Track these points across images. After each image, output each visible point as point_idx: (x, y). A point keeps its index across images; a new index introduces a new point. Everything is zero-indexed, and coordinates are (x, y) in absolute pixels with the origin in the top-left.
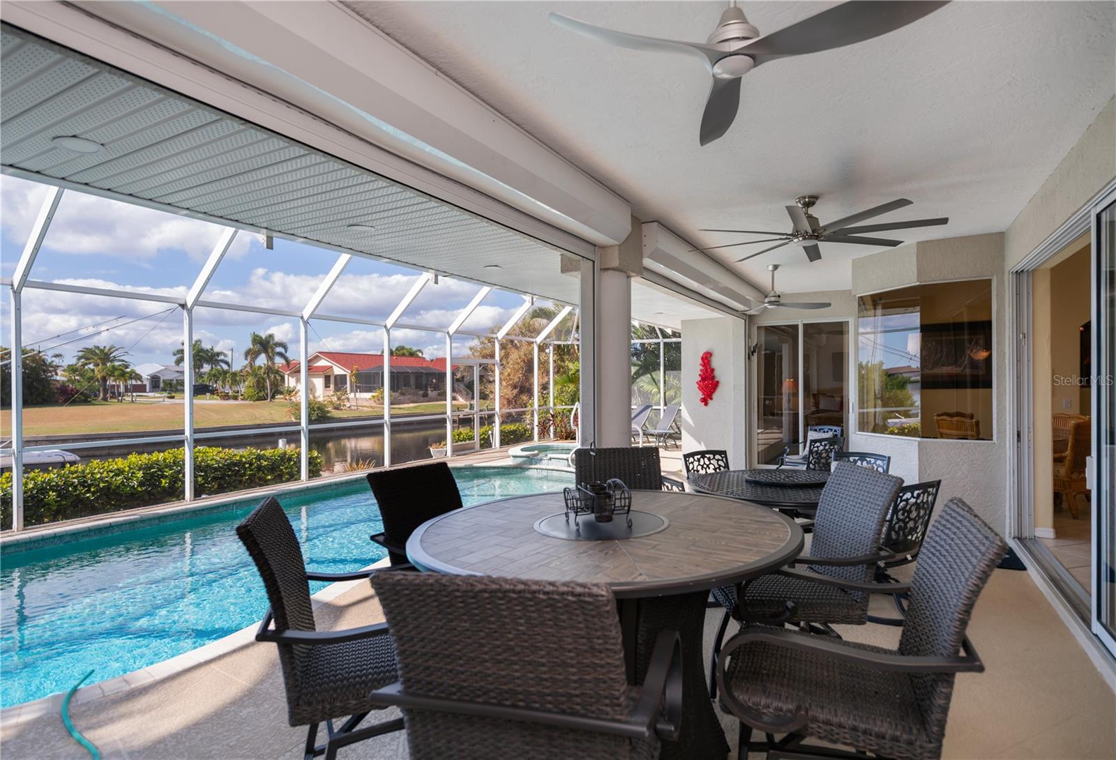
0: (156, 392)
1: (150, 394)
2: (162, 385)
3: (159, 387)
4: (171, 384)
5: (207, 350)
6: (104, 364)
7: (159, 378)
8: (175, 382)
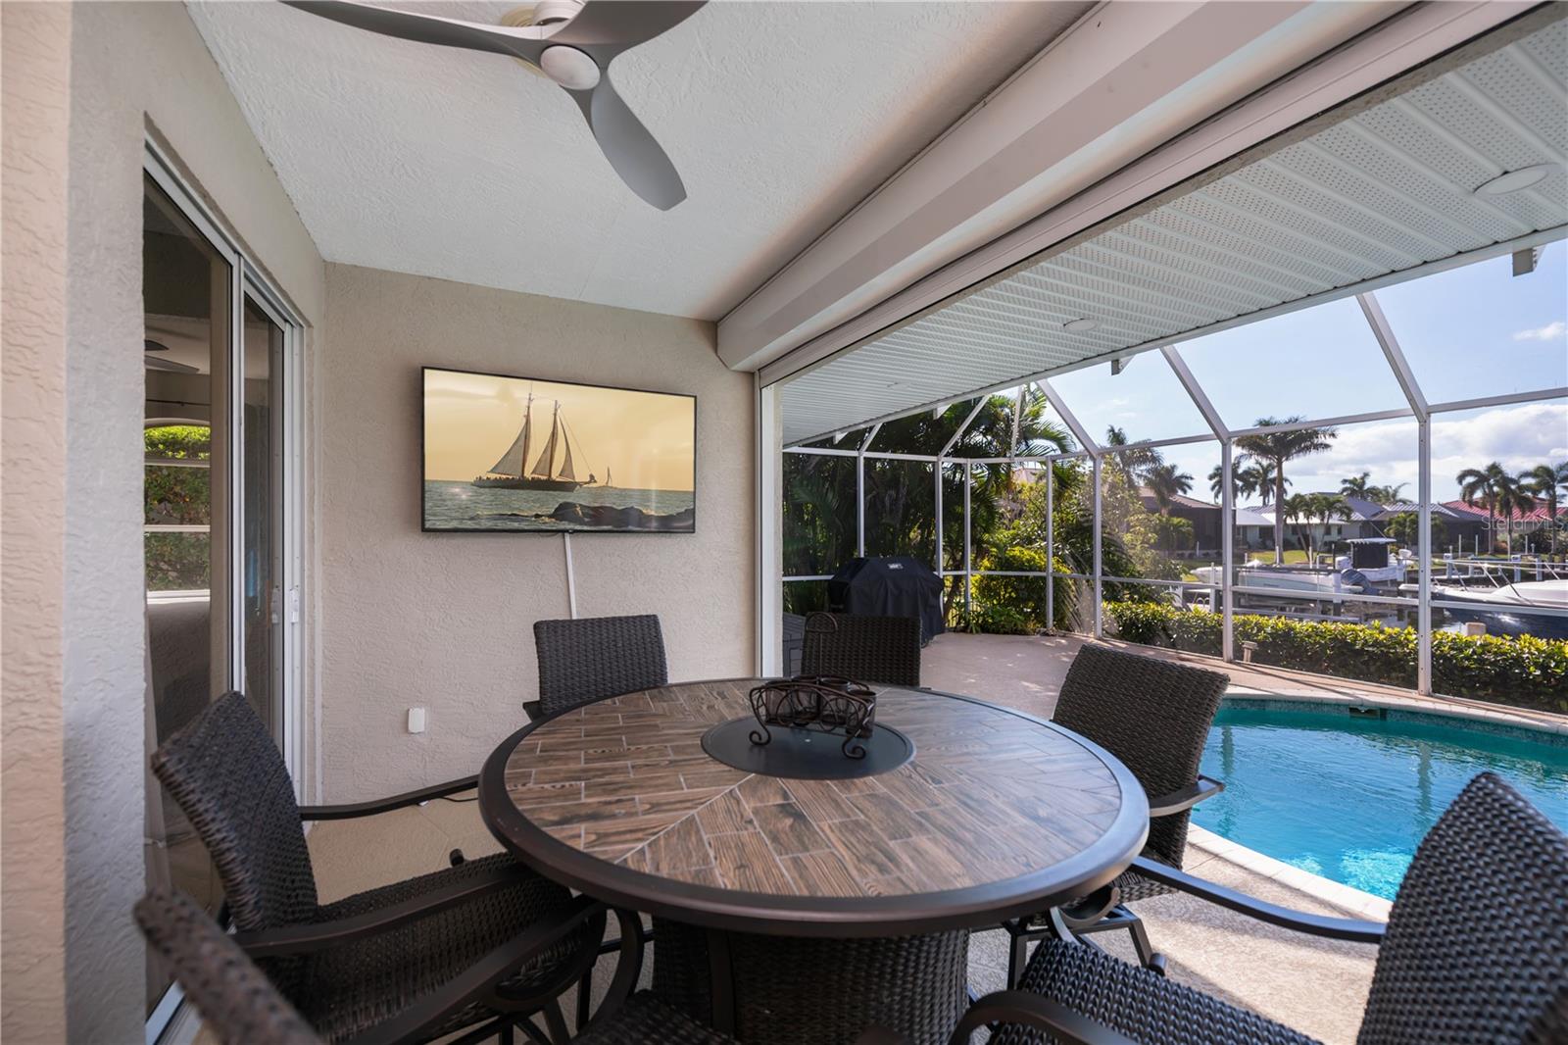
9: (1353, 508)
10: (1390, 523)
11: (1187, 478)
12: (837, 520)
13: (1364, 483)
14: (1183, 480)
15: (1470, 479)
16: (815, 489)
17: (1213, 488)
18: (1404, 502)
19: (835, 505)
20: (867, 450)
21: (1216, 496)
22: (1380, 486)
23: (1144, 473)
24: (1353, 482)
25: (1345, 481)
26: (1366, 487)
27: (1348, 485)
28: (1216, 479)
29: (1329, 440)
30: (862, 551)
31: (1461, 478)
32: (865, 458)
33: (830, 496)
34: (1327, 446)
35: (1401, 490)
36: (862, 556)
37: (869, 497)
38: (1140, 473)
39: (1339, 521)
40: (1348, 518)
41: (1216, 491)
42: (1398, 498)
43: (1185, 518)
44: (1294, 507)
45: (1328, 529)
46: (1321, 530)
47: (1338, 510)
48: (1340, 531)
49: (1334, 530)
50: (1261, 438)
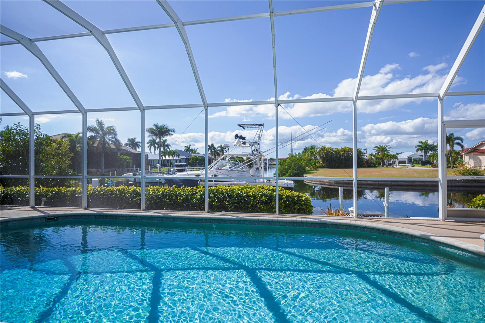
0: (410, 164)
1: (407, 165)
2: (413, 161)
3: (411, 162)
4: (416, 161)
5: (431, 145)
6: (382, 152)
7: (411, 158)
8: (418, 159)
9: (180, 154)
10: (191, 159)
13: (190, 147)
14: (138, 143)
17: (148, 147)
18: (198, 153)
21: (150, 150)
22: (193, 149)
23: (111, 139)
24: (187, 147)
25: (185, 147)
26: (190, 149)
27: (186, 148)
28: (150, 144)
29: (173, 133)
34: (172, 135)
35: (198, 150)
38: (109, 138)
39: (177, 158)
40: (179, 157)
41: (149, 149)
42: (197, 152)
43: (129, 156)
44: (165, 153)
45: (176, 161)
46: (175, 161)
47: (176, 154)
48: (180, 161)
49: (178, 161)
50: (155, 130)
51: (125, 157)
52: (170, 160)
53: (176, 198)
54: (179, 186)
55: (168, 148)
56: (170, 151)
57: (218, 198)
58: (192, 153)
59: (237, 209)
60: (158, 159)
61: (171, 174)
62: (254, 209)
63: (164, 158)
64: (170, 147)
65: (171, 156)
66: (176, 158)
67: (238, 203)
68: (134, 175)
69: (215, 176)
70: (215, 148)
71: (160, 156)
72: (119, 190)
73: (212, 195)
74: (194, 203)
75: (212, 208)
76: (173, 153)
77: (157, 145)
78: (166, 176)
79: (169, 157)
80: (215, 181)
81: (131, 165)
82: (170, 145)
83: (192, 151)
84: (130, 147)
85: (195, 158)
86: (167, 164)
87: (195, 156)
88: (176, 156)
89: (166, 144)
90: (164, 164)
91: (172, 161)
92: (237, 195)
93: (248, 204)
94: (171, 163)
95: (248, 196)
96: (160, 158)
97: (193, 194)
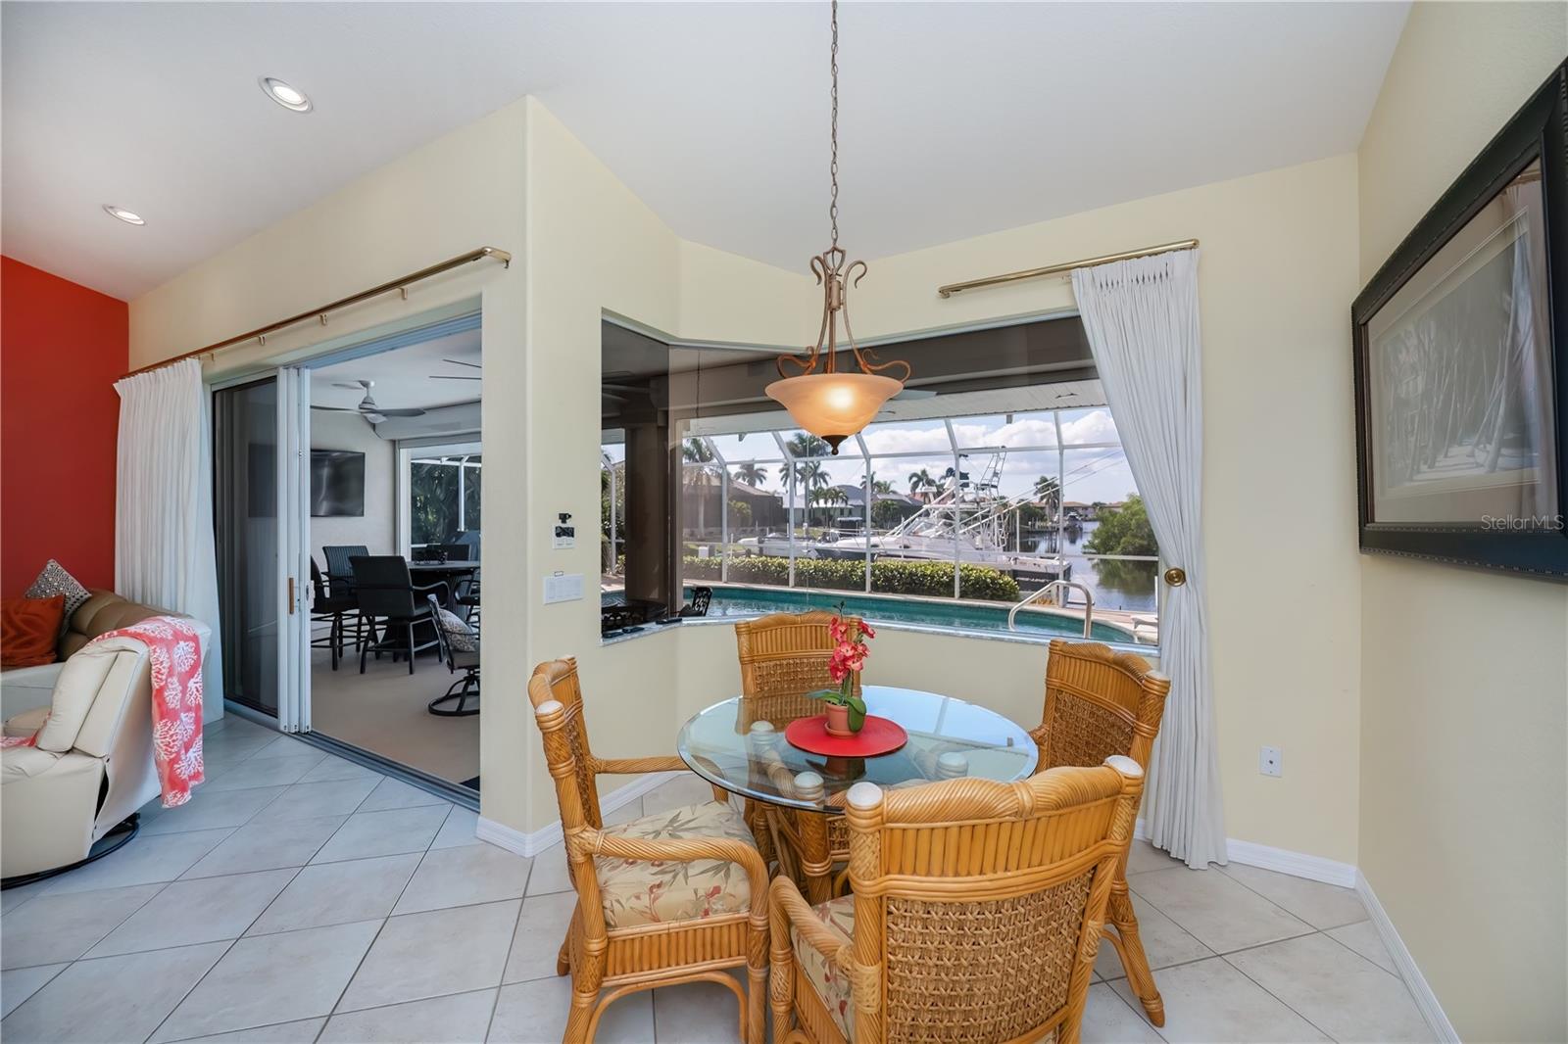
9: (849, 496)
11: (763, 470)
12: (444, 508)
13: (873, 478)
15: (915, 479)
16: (427, 487)
18: (894, 492)
19: (442, 497)
20: (467, 461)
22: (882, 481)
24: (867, 478)
25: (863, 477)
26: (875, 481)
27: (865, 480)
30: (462, 528)
31: (911, 478)
32: (465, 467)
33: (438, 491)
35: (892, 484)
36: (463, 530)
37: (468, 492)
39: (843, 505)
40: (847, 504)
41: (782, 483)
42: (891, 489)
43: (747, 502)
44: (817, 495)
45: (842, 511)
46: (838, 512)
47: (841, 498)
48: (850, 513)
49: (846, 512)
50: (796, 445)
51: (740, 504)
52: (829, 509)
53: (832, 574)
54: (835, 560)
55: (825, 481)
56: (829, 490)
57: (885, 576)
58: (880, 491)
59: (908, 591)
60: (804, 507)
61: (829, 542)
62: (931, 592)
63: (815, 505)
64: (827, 478)
65: (830, 501)
66: (839, 505)
67: (910, 584)
68: (760, 542)
69: (906, 547)
70: (934, 481)
71: (808, 501)
72: (763, 563)
73: (877, 572)
74: (855, 582)
75: (875, 588)
76: (834, 494)
77: (800, 474)
78: (819, 545)
79: (826, 503)
80: (905, 557)
81: (750, 522)
82: (828, 475)
83: (879, 487)
84: (744, 480)
85: (885, 507)
86: (822, 518)
87: (884, 501)
88: (840, 501)
89: (819, 471)
90: (817, 519)
91: (832, 513)
92: (911, 573)
93: (924, 585)
94: (831, 518)
95: (924, 576)
96: (807, 505)
97: (853, 570)
